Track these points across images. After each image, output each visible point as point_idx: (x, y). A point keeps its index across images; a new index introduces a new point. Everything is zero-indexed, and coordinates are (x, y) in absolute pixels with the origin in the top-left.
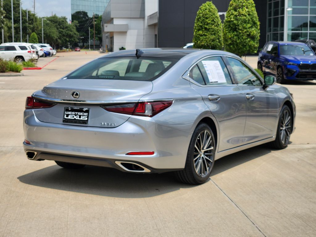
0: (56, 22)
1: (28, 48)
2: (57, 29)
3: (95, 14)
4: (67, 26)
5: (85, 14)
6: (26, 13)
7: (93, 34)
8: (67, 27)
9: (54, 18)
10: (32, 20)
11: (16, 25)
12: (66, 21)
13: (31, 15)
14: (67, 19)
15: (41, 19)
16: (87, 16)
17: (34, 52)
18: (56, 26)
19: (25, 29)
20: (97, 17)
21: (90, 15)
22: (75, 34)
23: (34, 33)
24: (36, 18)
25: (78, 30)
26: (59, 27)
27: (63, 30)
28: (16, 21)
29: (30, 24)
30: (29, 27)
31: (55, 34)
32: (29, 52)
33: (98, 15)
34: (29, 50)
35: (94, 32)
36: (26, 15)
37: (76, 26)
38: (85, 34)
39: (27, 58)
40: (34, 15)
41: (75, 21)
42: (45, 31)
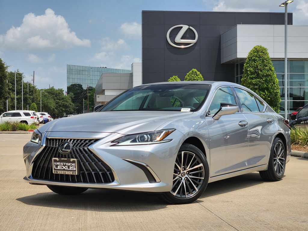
0: (53, 94)
1: (31, 114)
2: (54, 100)
3: (89, 86)
4: (63, 97)
5: (80, 86)
6: (27, 86)
7: (87, 105)
8: (63, 99)
9: (52, 90)
10: (32, 91)
11: (18, 96)
12: (62, 93)
13: (31, 88)
14: (63, 91)
15: (39, 91)
16: (82, 88)
17: (36, 118)
18: (53, 97)
19: (26, 99)
20: (90, 89)
21: (85, 87)
22: (70, 104)
23: (34, 103)
24: (36, 90)
25: (74, 101)
26: (56, 98)
27: (60, 101)
28: (19, 93)
29: (30, 95)
30: (29, 98)
31: (52, 104)
32: (31, 117)
33: (92, 87)
34: (32, 116)
35: (88, 102)
36: (27, 88)
37: (71, 98)
38: (80, 105)
39: (30, 123)
40: (34, 87)
41: (70, 93)
42: (43, 102)
